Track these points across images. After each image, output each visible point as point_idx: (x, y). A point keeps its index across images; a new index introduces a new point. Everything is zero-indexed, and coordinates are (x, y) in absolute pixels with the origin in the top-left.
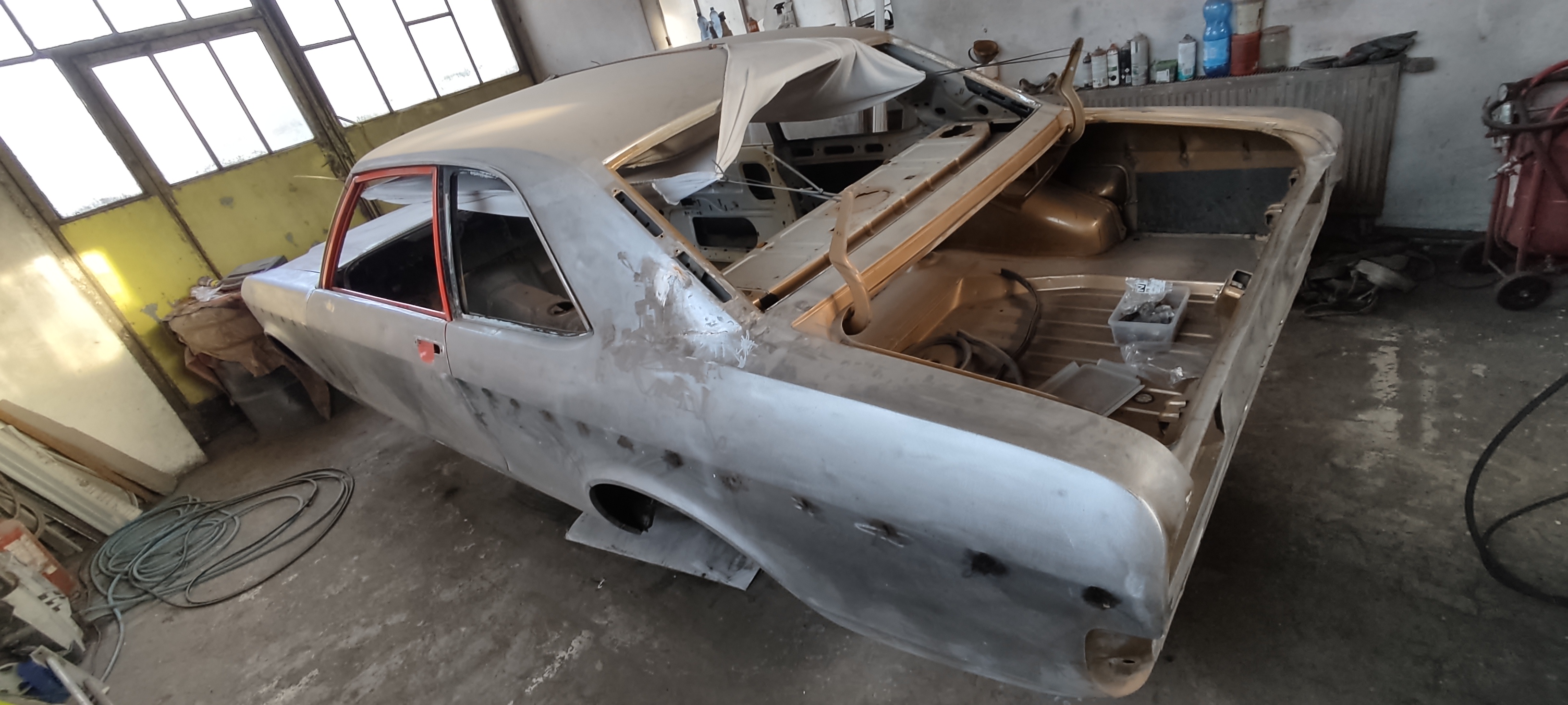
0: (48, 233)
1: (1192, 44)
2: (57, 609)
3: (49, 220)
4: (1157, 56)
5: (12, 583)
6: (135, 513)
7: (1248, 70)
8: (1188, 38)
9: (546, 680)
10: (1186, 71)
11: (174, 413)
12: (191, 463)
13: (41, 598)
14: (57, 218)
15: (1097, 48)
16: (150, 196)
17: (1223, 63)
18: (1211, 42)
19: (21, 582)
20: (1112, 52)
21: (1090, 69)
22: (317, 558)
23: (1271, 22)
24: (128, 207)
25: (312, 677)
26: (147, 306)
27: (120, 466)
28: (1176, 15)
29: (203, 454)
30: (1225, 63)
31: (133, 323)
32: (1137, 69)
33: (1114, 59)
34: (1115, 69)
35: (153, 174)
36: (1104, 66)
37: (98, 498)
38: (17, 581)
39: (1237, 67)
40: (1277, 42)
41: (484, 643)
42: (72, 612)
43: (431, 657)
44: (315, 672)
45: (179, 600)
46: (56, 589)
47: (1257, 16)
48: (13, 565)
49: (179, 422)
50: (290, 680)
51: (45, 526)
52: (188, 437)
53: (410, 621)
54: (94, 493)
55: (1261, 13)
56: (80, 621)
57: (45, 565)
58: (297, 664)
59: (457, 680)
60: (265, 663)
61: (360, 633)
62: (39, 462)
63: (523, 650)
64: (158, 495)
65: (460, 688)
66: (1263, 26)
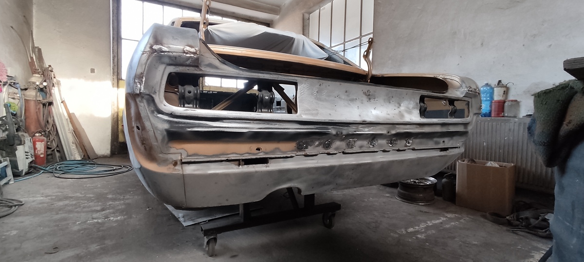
0: (116, 80)
2: (27, 158)
3: (119, 77)
5: (23, 143)
6: (79, 158)
7: (498, 115)
9: (97, 222)
11: (111, 138)
12: (105, 155)
13: (26, 152)
14: (121, 78)
17: (488, 112)
19: (25, 145)
22: (97, 179)
23: (511, 97)
25: (51, 198)
27: (86, 144)
29: (110, 154)
37: (73, 149)
38: (24, 143)
39: (493, 114)
40: (511, 105)
41: (99, 208)
42: (31, 162)
43: (82, 206)
44: (54, 197)
45: (56, 175)
46: (33, 154)
47: (504, 94)
48: (27, 140)
49: (110, 141)
50: (46, 196)
51: (56, 150)
52: (109, 147)
53: (93, 197)
54: (73, 147)
55: (506, 92)
56: (30, 167)
57: (42, 154)
58: (54, 194)
59: (78, 212)
60: (48, 191)
61: (78, 195)
62: (67, 131)
63: (105, 213)
64: (89, 158)
65: (76, 214)
66: (506, 98)
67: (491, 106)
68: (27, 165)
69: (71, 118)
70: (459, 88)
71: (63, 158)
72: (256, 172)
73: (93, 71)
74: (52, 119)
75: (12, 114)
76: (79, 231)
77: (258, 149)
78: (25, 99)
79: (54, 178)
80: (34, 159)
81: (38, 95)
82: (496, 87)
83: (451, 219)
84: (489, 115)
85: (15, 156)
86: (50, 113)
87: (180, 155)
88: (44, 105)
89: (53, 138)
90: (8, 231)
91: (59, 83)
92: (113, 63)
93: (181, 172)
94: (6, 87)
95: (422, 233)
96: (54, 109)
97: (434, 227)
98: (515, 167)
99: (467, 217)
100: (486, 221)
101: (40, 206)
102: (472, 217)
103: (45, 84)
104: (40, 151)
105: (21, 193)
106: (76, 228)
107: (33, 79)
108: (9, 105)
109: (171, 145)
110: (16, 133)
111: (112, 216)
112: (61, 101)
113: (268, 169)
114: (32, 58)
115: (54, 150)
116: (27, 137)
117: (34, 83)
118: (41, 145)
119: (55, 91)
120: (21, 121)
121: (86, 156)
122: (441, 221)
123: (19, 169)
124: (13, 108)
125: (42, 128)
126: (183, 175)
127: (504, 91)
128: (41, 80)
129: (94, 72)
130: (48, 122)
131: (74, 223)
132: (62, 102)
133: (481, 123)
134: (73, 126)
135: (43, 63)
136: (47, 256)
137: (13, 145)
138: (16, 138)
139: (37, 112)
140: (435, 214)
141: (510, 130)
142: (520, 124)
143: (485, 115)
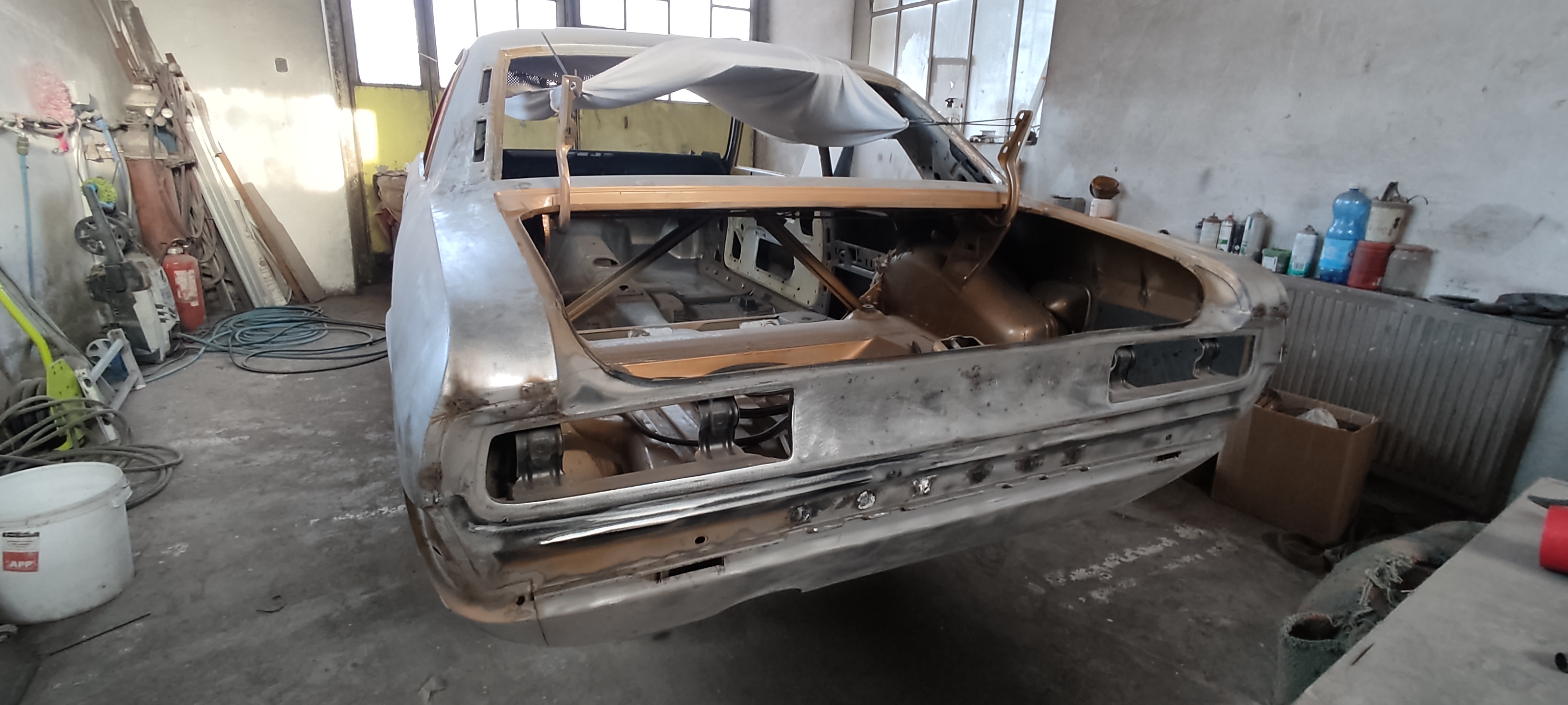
0: (344, 87)
1: (1312, 237)
2: (163, 321)
3: (351, 79)
4: (1276, 242)
5: (146, 285)
6: (282, 302)
7: (1365, 284)
8: (1309, 230)
9: (355, 521)
10: (1297, 266)
11: (351, 247)
12: (343, 290)
13: (157, 307)
14: (356, 80)
15: (1212, 215)
16: (423, 89)
17: (1341, 269)
18: (1332, 240)
19: (152, 288)
20: (1227, 223)
21: (1199, 234)
22: (332, 376)
23: (1414, 238)
24: (405, 91)
25: (241, 439)
26: (381, 166)
27: (293, 264)
28: (1309, 203)
29: (355, 287)
30: (1343, 269)
31: (366, 174)
32: (1245, 248)
33: (1226, 233)
34: (1225, 242)
35: (433, 75)
36: (1214, 235)
37: (265, 278)
38: (150, 285)
39: (1354, 277)
40: (1407, 262)
41: (352, 476)
42: (174, 329)
43: (313, 466)
44: (246, 438)
45: (240, 360)
46: (174, 308)
47: (1395, 226)
48: (155, 274)
49: (350, 255)
50: (229, 434)
51: (223, 281)
52: (351, 270)
53: (333, 439)
54: (265, 274)
55: (1401, 225)
56: (173, 340)
57: (193, 299)
58: (245, 428)
59: (309, 488)
60: (232, 417)
61: (298, 429)
62: (244, 234)
63: (367, 493)
64: (306, 299)
65: (303, 494)
66: (1399, 239)
67: (1352, 255)
68: (167, 336)
69: (247, 195)
70: (1231, 305)
71: (244, 301)
72: (696, 586)
73: (281, 65)
74: (201, 204)
75: (107, 212)
76: (319, 547)
77: (700, 540)
78: (127, 159)
79: (233, 371)
80: (178, 319)
81: (156, 145)
82: (1377, 205)
83: (1186, 546)
84: (1340, 278)
85: (133, 315)
86: (192, 188)
87: (529, 583)
88: (176, 170)
89: (212, 252)
90: (167, 544)
91: (200, 106)
92: (332, 36)
93: (532, 617)
94: (75, 133)
95: (1105, 585)
96: (199, 175)
97: (1140, 566)
98: (1379, 424)
99: (1229, 539)
100: (1273, 554)
101: (221, 465)
102: (1241, 540)
103: (167, 113)
104: (187, 292)
105: (170, 421)
106: (310, 538)
107: (136, 100)
108: (94, 189)
109: (507, 568)
110: (125, 261)
111: (386, 503)
112: (214, 154)
113: (723, 575)
114: (119, 35)
115: (220, 282)
116: (152, 267)
117: (140, 110)
118: (187, 277)
119: (195, 125)
120: (130, 226)
121: (299, 297)
122: (1159, 548)
123: (150, 347)
124: (105, 195)
125: (182, 233)
126: (539, 622)
127: (1397, 220)
128: (154, 101)
129: (286, 70)
130: (191, 211)
131: (306, 522)
132: (217, 156)
133: (1314, 299)
134: (254, 218)
135: (151, 50)
136: (261, 619)
137: (124, 291)
138: (126, 274)
139: (161, 192)
140: (1150, 525)
141: (1388, 329)
142: (1417, 318)
143: (1330, 278)
